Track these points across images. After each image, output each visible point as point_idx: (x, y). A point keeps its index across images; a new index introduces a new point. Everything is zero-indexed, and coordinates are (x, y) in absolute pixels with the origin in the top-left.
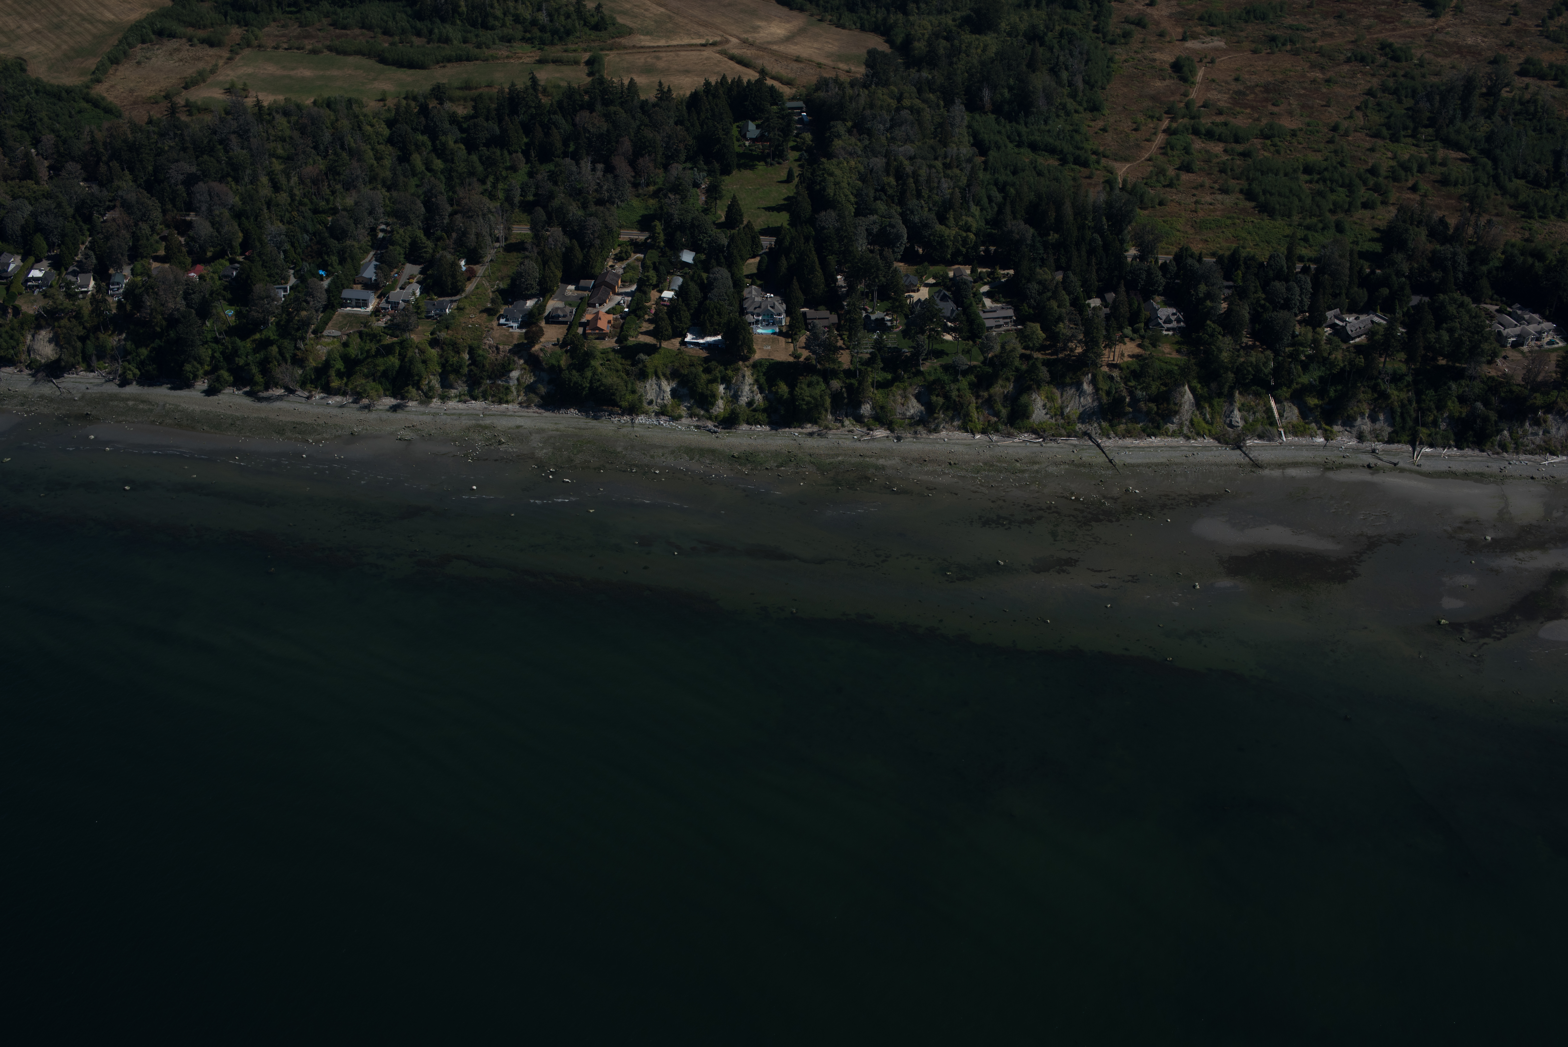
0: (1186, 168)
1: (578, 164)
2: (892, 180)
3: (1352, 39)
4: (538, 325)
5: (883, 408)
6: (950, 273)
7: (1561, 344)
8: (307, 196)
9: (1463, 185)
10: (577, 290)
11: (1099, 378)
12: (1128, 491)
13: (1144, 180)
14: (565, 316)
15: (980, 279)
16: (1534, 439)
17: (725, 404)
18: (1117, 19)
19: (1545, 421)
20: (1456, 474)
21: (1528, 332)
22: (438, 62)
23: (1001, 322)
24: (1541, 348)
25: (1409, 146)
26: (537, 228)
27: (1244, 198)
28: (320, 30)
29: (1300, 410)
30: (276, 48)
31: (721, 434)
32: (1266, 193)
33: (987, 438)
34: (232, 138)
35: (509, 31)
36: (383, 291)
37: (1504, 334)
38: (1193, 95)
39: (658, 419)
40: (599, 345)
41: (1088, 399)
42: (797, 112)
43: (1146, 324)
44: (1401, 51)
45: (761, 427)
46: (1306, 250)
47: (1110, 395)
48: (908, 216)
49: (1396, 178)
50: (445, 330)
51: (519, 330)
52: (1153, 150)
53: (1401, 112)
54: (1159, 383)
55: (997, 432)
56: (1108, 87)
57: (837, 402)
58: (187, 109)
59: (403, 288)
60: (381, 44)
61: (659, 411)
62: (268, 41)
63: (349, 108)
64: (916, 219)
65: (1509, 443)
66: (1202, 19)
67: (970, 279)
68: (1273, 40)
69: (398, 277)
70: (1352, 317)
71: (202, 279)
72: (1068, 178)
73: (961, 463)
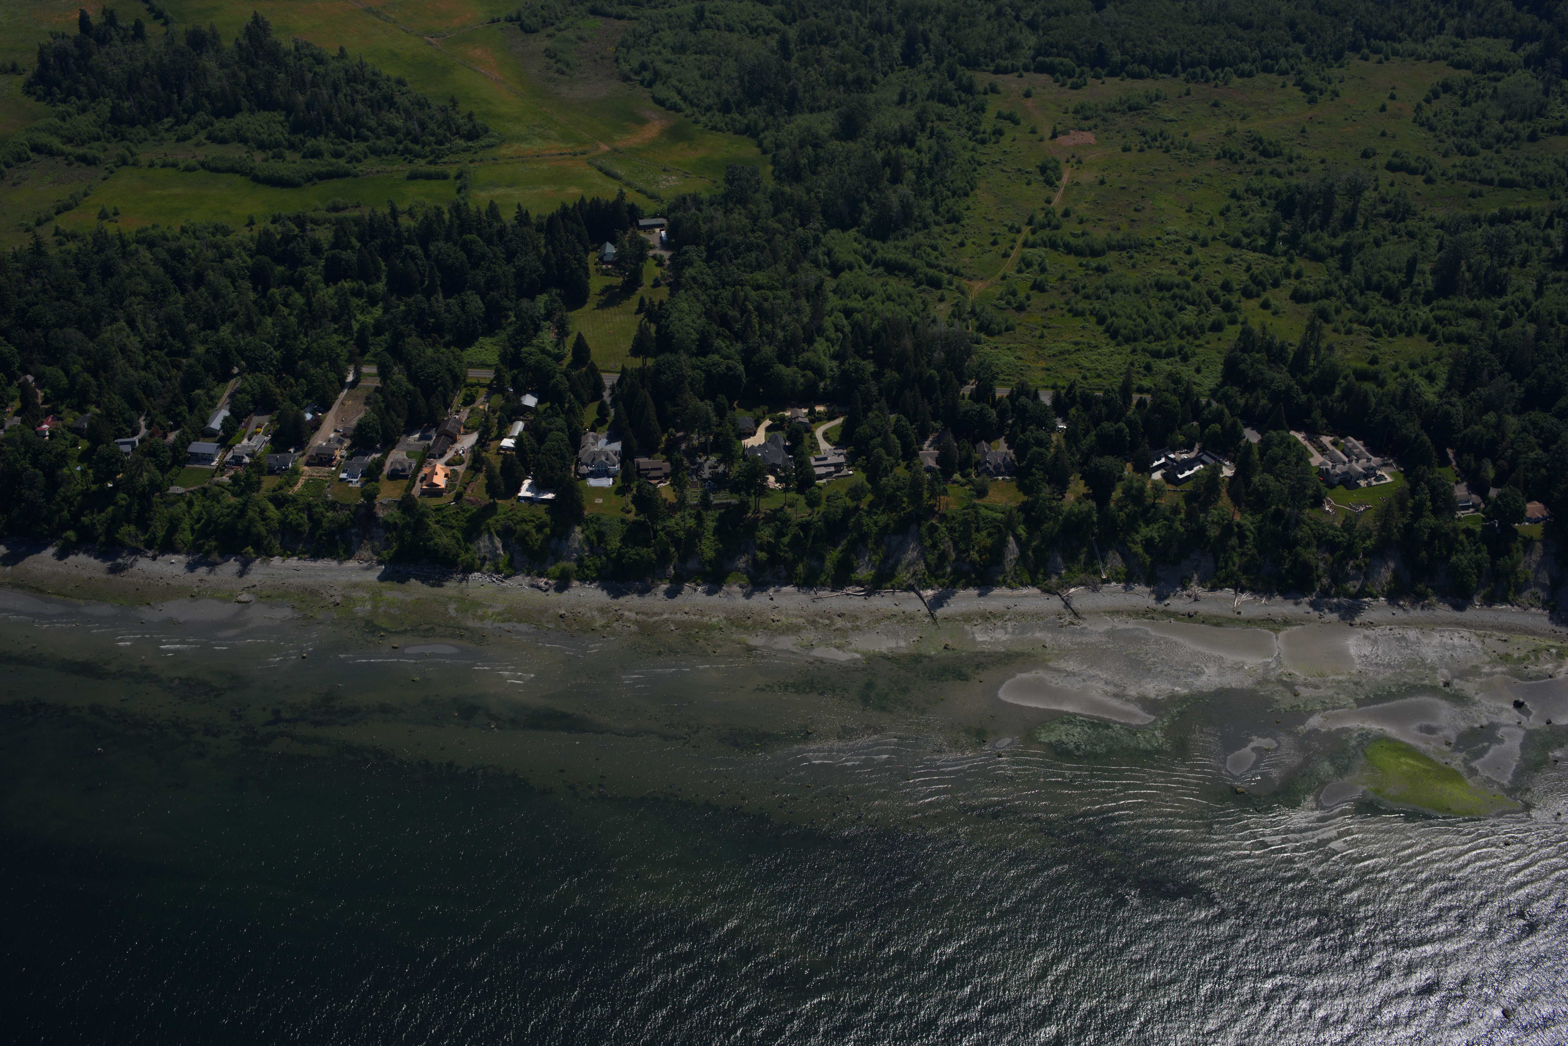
0: (1038, 287)
3: (1224, 131)
4: (377, 481)
5: (710, 562)
6: (788, 414)
7: (1389, 480)
8: (164, 337)
9: (1315, 299)
10: (420, 439)
11: (923, 529)
12: (945, 648)
13: (995, 302)
14: (404, 470)
15: (816, 419)
16: (1355, 583)
17: (557, 560)
18: (991, 113)
19: (1366, 564)
20: (1275, 622)
21: (1355, 470)
22: (309, 179)
23: (832, 469)
24: (1369, 485)
25: (1266, 256)
26: (384, 373)
27: (1093, 320)
28: (197, 145)
29: (1123, 556)
30: (151, 165)
31: (551, 592)
32: (1113, 314)
33: (812, 592)
34: (94, 274)
35: (381, 144)
36: (230, 443)
37: (1332, 472)
38: (1056, 201)
39: (491, 576)
40: (433, 502)
41: (913, 550)
42: (657, 230)
43: (976, 468)
44: (1271, 144)
45: (591, 583)
46: (1148, 379)
47: (934, 546)
48: (747, 356)
49: (1247, 294)
50: (287, 487)
51: (358, 485)
52: (1009, 267)
53: (1261, 216)
54: (984, 533)
55: (823, 585)
56: (972, 193)
57: (664, 558)
58: (57, 238)
59: (250, 439)
60: (253, 161)
61: (493, 568)
62: (144, 158)
63: (214, 234)
64: (755, 359)
65: (1331, 587)
66: (1076, 112)
67: (806, 420)
68: (1143, 134)
69: (246, 427)
70: (1185, 456)
71: (52, 435)
72: (918, 301)
73: (784, 619)
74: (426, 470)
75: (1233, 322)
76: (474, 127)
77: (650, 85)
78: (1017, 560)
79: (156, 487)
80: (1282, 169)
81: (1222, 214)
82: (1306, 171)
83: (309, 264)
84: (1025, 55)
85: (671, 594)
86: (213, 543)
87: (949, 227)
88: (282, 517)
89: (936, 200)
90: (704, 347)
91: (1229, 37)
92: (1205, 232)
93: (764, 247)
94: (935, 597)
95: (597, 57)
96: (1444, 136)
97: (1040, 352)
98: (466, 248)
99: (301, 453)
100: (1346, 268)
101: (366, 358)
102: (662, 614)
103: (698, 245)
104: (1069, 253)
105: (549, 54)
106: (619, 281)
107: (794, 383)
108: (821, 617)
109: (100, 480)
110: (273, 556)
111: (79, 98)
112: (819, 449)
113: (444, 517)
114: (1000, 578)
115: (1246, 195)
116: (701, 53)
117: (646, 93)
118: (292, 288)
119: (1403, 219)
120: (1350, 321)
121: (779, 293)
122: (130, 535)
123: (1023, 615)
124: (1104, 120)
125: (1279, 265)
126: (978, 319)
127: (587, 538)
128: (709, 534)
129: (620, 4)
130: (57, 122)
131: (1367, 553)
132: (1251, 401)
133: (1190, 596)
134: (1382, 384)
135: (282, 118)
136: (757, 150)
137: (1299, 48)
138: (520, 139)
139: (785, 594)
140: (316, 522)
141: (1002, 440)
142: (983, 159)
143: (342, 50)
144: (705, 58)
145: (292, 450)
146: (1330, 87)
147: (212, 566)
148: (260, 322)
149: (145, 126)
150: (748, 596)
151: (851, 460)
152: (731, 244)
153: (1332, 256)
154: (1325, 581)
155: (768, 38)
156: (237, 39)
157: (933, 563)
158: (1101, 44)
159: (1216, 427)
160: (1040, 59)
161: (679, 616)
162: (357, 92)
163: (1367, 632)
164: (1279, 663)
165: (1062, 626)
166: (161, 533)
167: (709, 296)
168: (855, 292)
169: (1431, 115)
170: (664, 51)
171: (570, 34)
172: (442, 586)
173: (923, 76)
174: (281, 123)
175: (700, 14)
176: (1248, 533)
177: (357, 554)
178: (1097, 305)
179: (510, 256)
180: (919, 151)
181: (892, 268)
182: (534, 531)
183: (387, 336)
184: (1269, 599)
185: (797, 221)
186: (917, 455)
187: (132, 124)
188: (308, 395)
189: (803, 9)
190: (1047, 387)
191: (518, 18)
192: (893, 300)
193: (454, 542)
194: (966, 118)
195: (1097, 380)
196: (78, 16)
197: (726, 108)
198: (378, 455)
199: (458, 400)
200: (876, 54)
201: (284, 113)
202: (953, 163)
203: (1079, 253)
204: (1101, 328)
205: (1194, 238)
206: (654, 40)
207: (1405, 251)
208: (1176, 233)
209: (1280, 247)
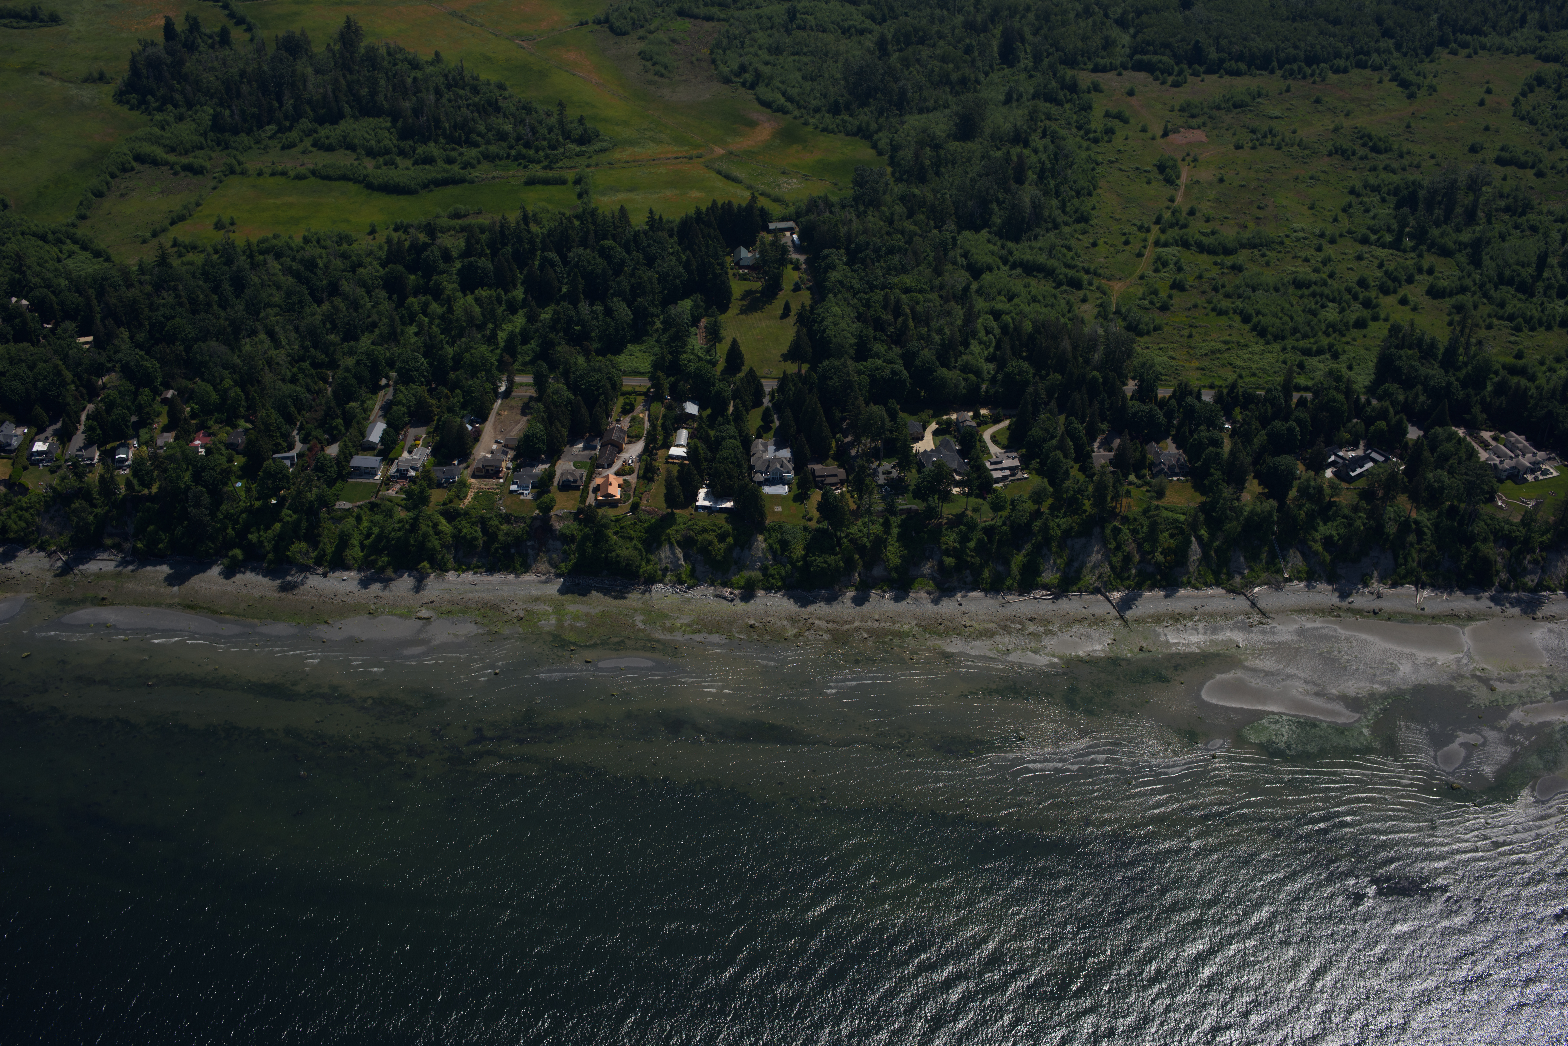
2: (889, 317)
3: (1331, 127)
4: (549, 492)
5: (896, 568)
6: (954, 417)
7: (1555, 474)
8: (306, 349)
9: (1451, 295)
10: (585, 449)
11: (1108, 531)
12: (1141, 649)
13: (1138, 302)
14: (575, 481)
15: (983, 422)
16: (1533, 577)
17: (740, 570)
18: (1098, 112)
19: (1543, 558)
20: (1459, 617)
21: (1523, 465)
22: (425, 186)
23: (1008, 473)
24: (1536, 479)
25: (1395, 252)
26: (540, 382)
27: (1238, 318)
28: (304, 152)
29: (1303, 554)
30: (260, 174)
31: (737, 602)
32: (1258, 313)
33: (1000, 597)
34: (226, 285)
35: (493, 149)
36: (391, 456)
37: (1500, 467)
38: (1179, 199)
39: (673, 587)
40: (611, 513)
41: (1097, 552)
42: (788, 234)
43: (1150, 469)
44: (1380, 140)
45: (776, 592)
46: (1302, 377)
47: (1118, 548)
48: (909, 359)
49: (1385, 291)
50: (456, 500)
51: (530, 497)
52: (1144, 266)
53: (1385, 212)
54: (1166, 534)
55: (1010, 590)
56: (1095, 193)
57: (850, 565)
58: (176, 249)
59: (410, 452)
60: (365, 168)
61: (675, 579)
62: (251, 166)
63: (339, 244)
64: (918, 362)
65: (1509, 581)
66: (1182, 110)
67: (973, 424)
68: (1253, 131)
69: (404, 440)
70: (1351, 454)
71: (209, 452)
72: (1063, 302)
73: (976, 625)
74: (598, 481)
75: (1375, 318)
76: (585, 130)
77: (752, 86)
78: (1200, 561)
79: (324, 502)
80: (1395, 165)
81: (1344, 210)
82: (1418, 167)
83: (444, 272)
84: (1120, 54)
85: (859, 601)
86: (385, 559)
87: (1078, 226)
88: (455, 531)
89: (1063, 200)
90: (862, 352)
91: (1322, 33)
92: (1330, 230)
93: (906, 250)
94: (1122, 598)
95: (694, 59)
96: (1546, 130)
97: (1192, 352)
98: (605, 253)
99: (464, 465)
100: (1476, 262)
101: (516, 366)
102: (852, 622)
103: (838, 248)
104: (1201, 252)
105: (643, 55)
106: (758, 285)
107: (956, 386)
108: (1013, 622)
109: (264, 497)
110: (447, 571)
111: (176, 106)
112: (989, 453)
113: (622, 528)
114: (1185, 579)
115: (1365, 192)
116: (797, 54)
117: (749, 95)
118: (429, 297)
119: (1523, 214)
120: (1489, 316)
121: (929, 296)
122: (300, 552)
123: (1211, 615)
124: (1210, 117)
125: (1410, 261)
126: (1124, 319)
127: (771, 546)
128: (892, 540)
129: (706, 5)
130: (157, 131)
131: (1544, 547)
132: (1410, 398)
133: (1372, 593)
134: (1532, 378)
135: (389, 124)
136: (872, 152)
137: (1391, 43)
138: (632, 143)
139: (973, 599)
140: (490, 535)
141: (1169, 440)
142: (1100, 159)
143: (437, 54)
144: (804, 59)
145: (456, 462)
146: (1427, 82)
147: (386, 582)
148: (403, 332)
149: (248, 134)
150: (936, 602)
151: (1025, 463)
152: (871, 247)
153: (1460, 251)
154: (1504, 576)
155: (862, 38)
156: (329, 45)
157: (1118, 565)
158: (1197, 42)
159: (1382, 424)
160: (1137, 57)
161: (870, 623)
162: (461, 98)
163: (1550, 625)
164: (1470, 658)
165: (1251, 626)
166: (330, 550)
167: (860, 300)
168: (999, 293)
169: (1530, 108)
170: (760, 52)
171: (660, 36)
172: (625, 598)
173: (1023, 76)
174: (389, 130)
175: (792, 14)
176: (1426, 530)
177: (534, 567)
178: (1239, 303)
179: (650, 261)
180: (1036, 151)
181: (1030, 269)
182: (715, 540)
183: (533, 344)
184: (1450, 594)
185: (932, 223)
186: (1091, 457)
187: (235, 132)
188: (464, 406)
189: (891, 9)
190: (1204, 386)
191: (607, 20)
192: (1039, 302)
193: (636, 553)
194: (1075, 117)
195: (1253, 379)
196: (162, 22)
197: (835, 109)
198: (546, 466)
199: (616, 409)
200: (976, 53)
201: (389, 119)
202: (1073, 164)
203: (1211, 251)
204: (1248, 327)
205: (1322, 235)
206: (747, 42)
207: (1532, 246)
208: (1303, 230)
209: (1408, 242)
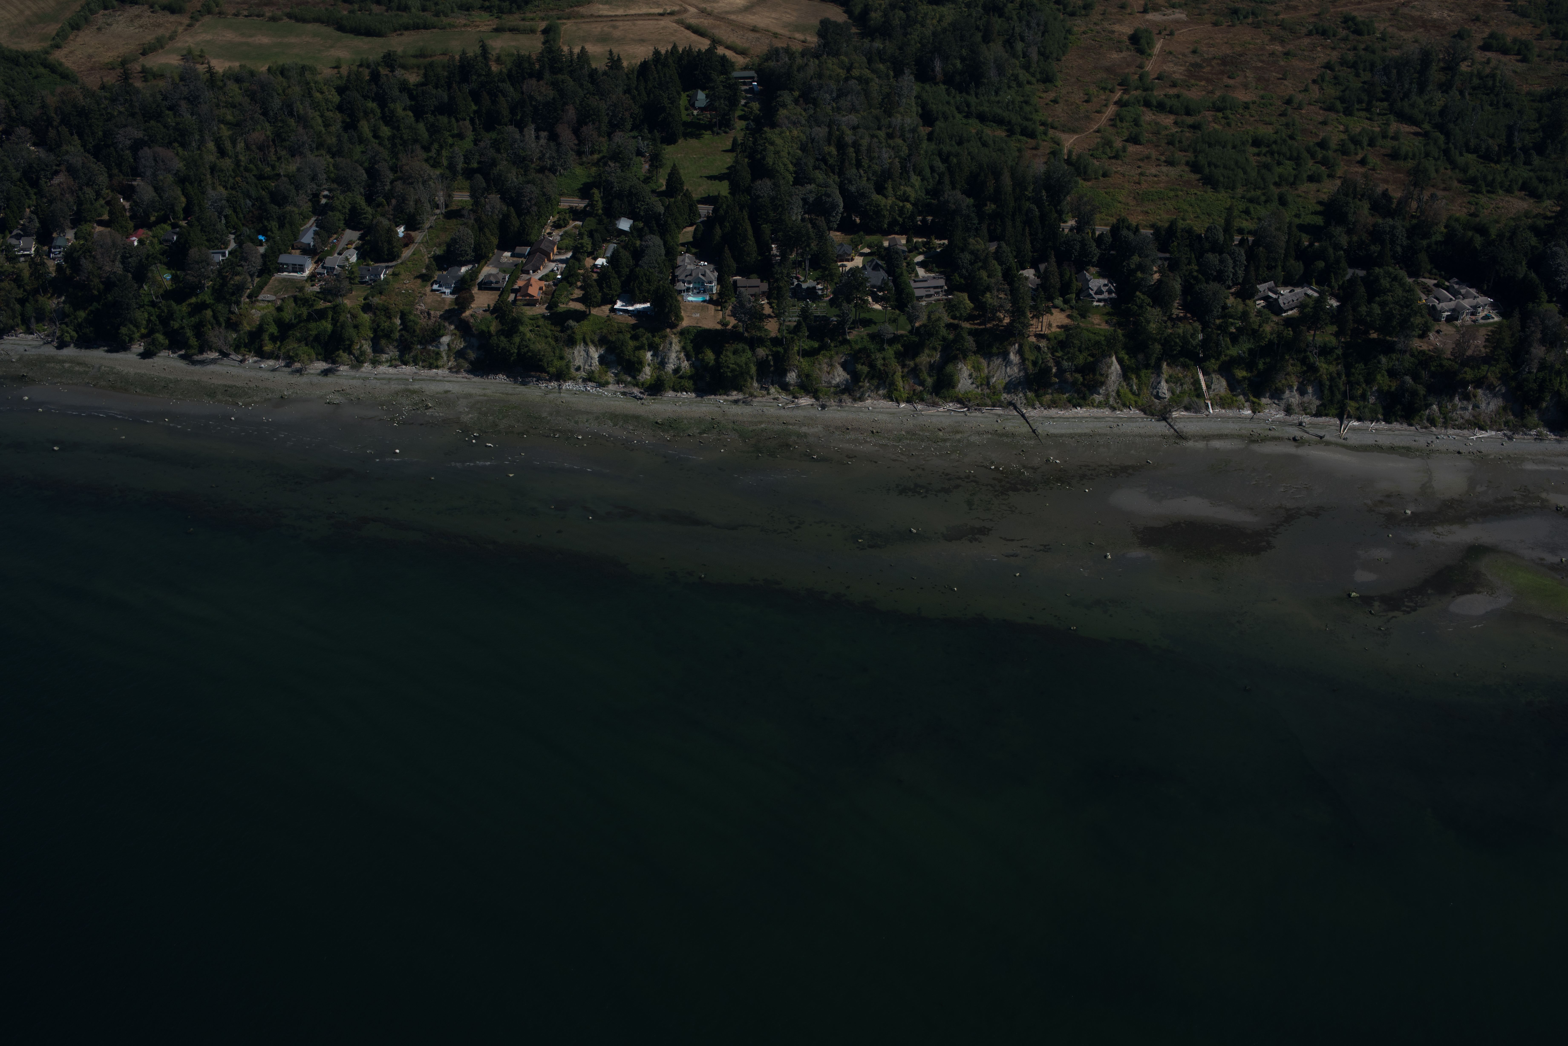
0: (1134, 140)
1: (521, 131)
2: (833, 150)
4: (470, 290)
5: (808, 375)
6: (885, 243)
7: (1495, 319)
10: (512, 256)
11: (1026, 348)
12: (1047, 462)
13: (1091, 152)
14: (498, 283)
15: (914, 248)
16: (1463, 414)
19: (1474, 396)
20: (1382, 448)
21: (1463, 307)
22: (395, 30)
23: (932, 291)
24: (1476, 322)
25: (1362, 120)
26: (477, 196)
27: (1188, 169)
29: (1227, 380)
30: (236, 15)
31: (645, 400)
32: (1210, 165)
33: (911, 406)
36: (321, 255)
37: (1438, 308)
38: (1148, 66)
39: (584, 385)
40: (528, 311)
41: (1015, 368)
42: (748, 81)
43: (1077, 295)
44: (1363, 23)
45: (687, 393)
46: (1246, 222)
47: (1036, 364)
48: (845, 185)
49: (1345, 152)
50: (378, 296)
51: (451, 296)
52: (1103, 121)
53: (1357, 85)
54: (1086, 354)
55: (924, 400)
56: (1063, 58)
57: (762, 370)
58: (143, 75)
59: (340, 254)
60: (340, 12)
61: (586, 377)
62: (229, 8)
63: (302, 73)
64: (852, 189)
65: (1438, 417)
67: (904, 249)
68: (1235, 12)
69: (336, 242)
71: (141, 244)
72: (1013, 148)
74: (520, 283)
75: (1331, 176)
78: (1120, 381)
81: (1316, 82)
82: (1400, 48)
86: (303, 349)
87: (1042, 86)
90: (801, 178)
92: (1298, 98)
97: (1138, 197)
98: (557, 86)
102: (759, 424)
103: (792, 90)
104: (1163, 112)
107: (891, 213)
110: (363, 363)
112: (916, 274)
113: (538, 326)
115: (1340, 67)
118: (381, 122)
120: (1450, 179)
122: (219, 336)
126: (1074, 166)
132: (1355, 242)
134: (1483, 232)
136: (845, 15)
151: (950, 284)
159: (1321, 264)
161: (777, 425)
168: (950, 138)
178: (1192, 156)
181: (986, 119)
184: (1376, 424)
186: (1018, 279)
190: (1147, 225)
193: (549, 349)
198: (472, 267)
199: (550, 223)
203: (1173, 111)
204: (1197, 177)
205: (1289, 103)
207: (1503, 120)
